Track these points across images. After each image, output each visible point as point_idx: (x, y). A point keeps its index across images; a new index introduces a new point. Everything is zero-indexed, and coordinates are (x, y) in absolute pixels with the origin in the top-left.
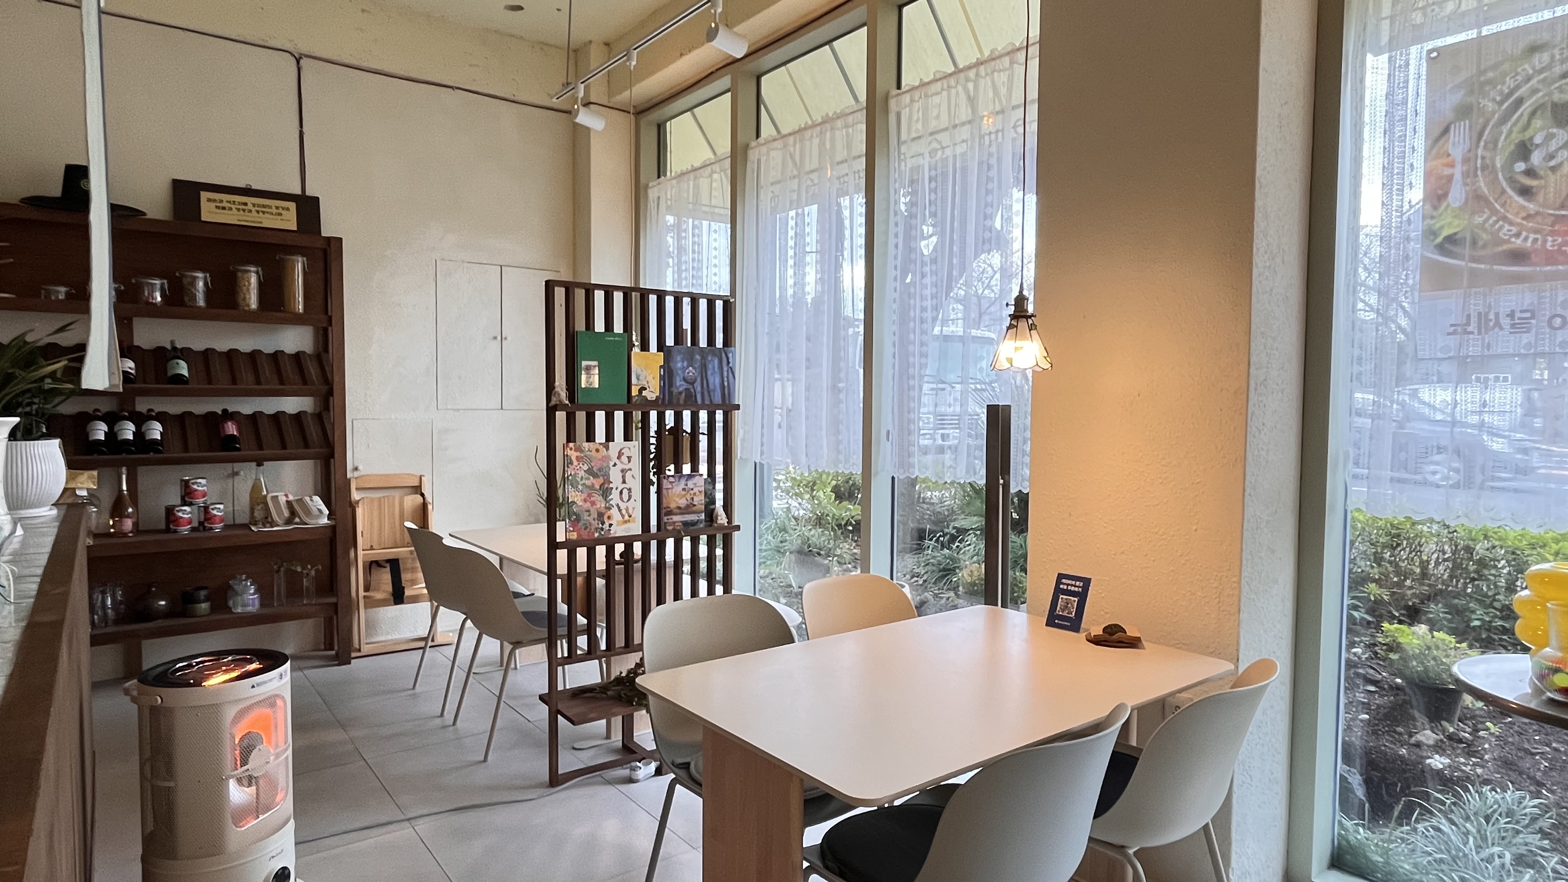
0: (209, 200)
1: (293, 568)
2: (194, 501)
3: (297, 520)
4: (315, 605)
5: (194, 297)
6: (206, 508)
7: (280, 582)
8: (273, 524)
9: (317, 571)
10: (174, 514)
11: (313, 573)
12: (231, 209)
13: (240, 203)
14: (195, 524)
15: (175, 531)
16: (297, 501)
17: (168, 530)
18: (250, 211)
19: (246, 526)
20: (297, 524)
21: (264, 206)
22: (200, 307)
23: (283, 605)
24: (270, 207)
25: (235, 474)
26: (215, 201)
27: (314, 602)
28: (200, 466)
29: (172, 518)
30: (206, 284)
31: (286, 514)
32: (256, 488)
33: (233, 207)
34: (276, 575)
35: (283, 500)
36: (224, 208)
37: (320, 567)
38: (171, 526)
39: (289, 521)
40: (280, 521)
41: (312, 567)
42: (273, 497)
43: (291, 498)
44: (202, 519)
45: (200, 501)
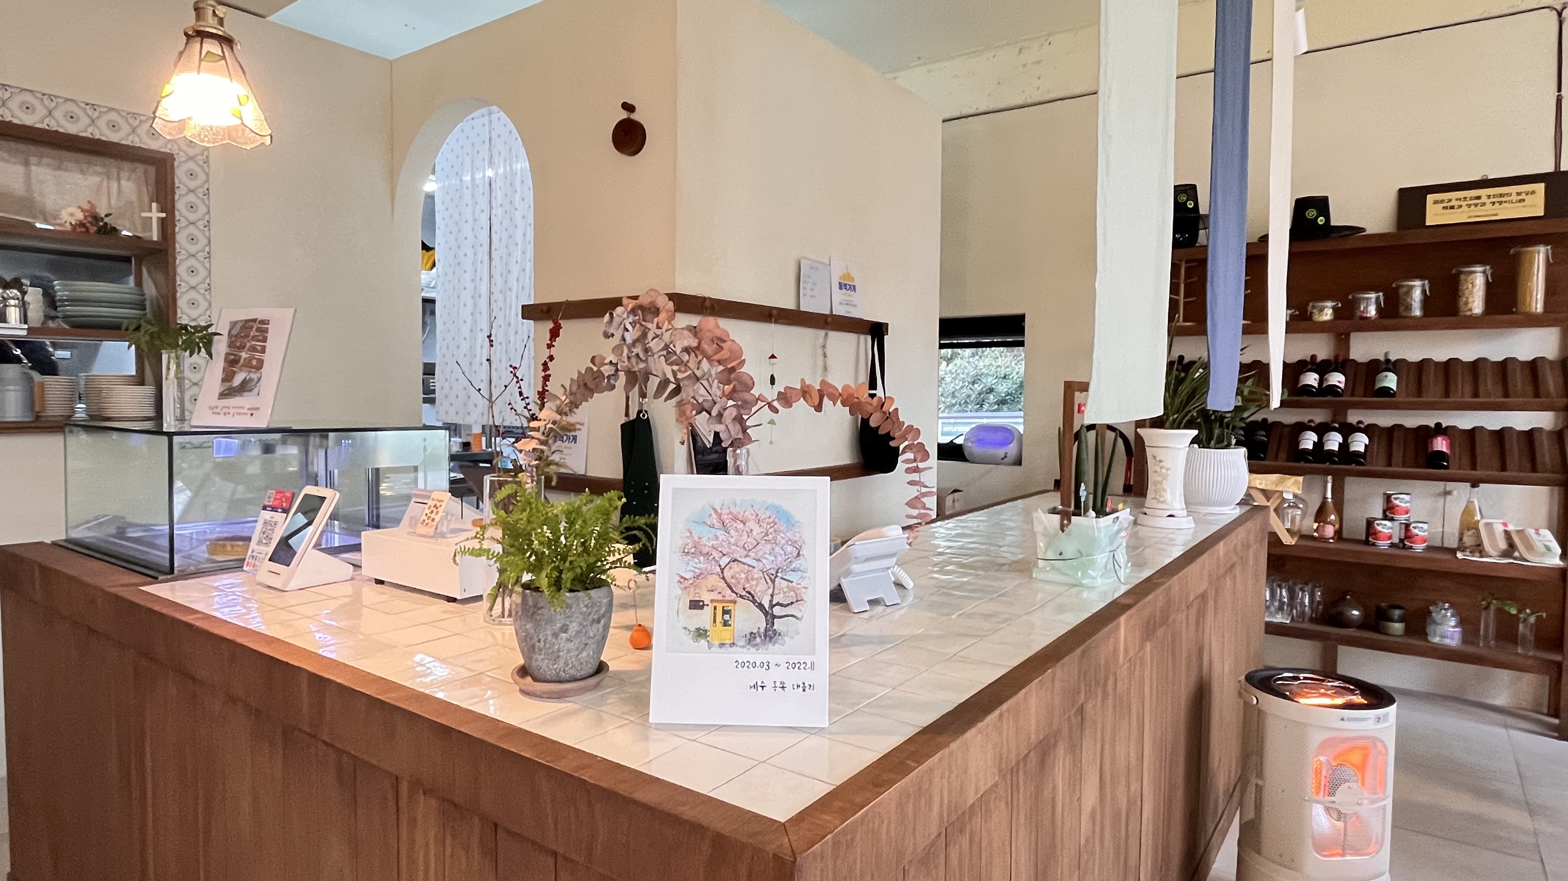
0: (1436, 202)
1: (1506, 608)
2: (1396, 517)
3: (1516, 554)
4: (1532, 657)
5: (1409, 308)
6: (1407, 526)
7: (1488, 622)
8: (1482, 553)
9: (1539, 618)
10: (1374, 527)
11: (1532, 619)
12: (1460, 206)
13: (1471, 199)
14: (1396, 540)
15: (1374, 544)
16: (1518, 531)
17: (1366, 542)
18: (1484, 204)
19: (1453, 551)
20: (1515, 558)
21: (1501, 195)
22: (1415, 317)
23: (1490, 647)
24: (1510, 195)
25: (1447, 493)
26: (1442, 201)
27: (1531, 653)
28: (1404, 481)
29: (1372, 531)
30: (1424, 292)
31: (1503, 545)
32: (1468, 512)
33: (1464, 203)
34: (1484, 614)
35: (1499, 529)
36: (1452, 207)
37: (1544, 615)
38: (1370, 539)
39: (1505, 554)
40: (1492, 552)
41: (1532, 613)
42: (1487, 524)
43: (1511, 528)
44: (1403, 537)
45: (1402, 518)
